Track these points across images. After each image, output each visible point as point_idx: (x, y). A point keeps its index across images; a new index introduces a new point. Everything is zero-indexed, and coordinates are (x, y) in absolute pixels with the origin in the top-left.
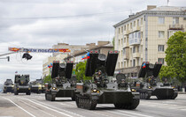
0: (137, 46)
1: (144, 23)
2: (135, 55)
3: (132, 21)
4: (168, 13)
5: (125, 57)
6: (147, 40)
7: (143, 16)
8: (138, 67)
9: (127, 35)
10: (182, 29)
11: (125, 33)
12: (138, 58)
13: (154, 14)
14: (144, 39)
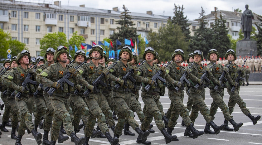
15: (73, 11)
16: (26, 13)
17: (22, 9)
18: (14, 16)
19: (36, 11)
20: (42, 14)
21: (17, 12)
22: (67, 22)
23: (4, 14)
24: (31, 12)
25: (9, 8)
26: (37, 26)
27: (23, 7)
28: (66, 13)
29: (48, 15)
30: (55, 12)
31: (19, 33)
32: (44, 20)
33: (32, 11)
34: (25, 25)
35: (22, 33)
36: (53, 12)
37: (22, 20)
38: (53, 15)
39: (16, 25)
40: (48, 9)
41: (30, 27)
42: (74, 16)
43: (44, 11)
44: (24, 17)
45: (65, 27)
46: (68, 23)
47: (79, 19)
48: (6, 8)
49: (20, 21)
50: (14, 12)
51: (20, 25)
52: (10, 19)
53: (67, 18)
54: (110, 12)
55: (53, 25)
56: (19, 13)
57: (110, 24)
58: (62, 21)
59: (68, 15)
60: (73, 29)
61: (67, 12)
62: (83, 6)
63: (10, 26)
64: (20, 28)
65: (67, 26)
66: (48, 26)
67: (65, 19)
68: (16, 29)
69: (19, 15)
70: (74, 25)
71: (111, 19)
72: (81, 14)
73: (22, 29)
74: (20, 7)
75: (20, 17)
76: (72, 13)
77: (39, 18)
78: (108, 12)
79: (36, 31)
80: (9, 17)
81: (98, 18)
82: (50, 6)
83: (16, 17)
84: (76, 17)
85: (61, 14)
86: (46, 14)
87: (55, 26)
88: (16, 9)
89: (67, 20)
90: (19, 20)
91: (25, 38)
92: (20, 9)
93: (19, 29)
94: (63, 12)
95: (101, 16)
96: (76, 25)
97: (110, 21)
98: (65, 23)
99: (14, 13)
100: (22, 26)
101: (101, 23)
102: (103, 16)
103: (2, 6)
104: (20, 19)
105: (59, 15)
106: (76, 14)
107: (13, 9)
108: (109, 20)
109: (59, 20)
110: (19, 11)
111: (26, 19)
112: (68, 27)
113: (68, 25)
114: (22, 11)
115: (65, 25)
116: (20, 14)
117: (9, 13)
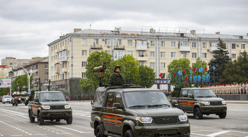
0: (65, 63)
1: (70, 43)
2: (64, 70)
3: (62, 42)
4: (89, 36)
5: (56, 71)
6: (72, 58)
7: (69, 38)
8: (66, 80)
9: (58, 53)
10: (101, 49)
11: (56, 51)
12: (66, 73)
13: (78, 36)
14: (70, 56)
15: (206, 38)
16: (162, 42)
17: (159, 39)
18: (152, 45)
19: (172, 40)
20: (177, 43)
21: (155, 41)
22: (199, 48)
23: (143, 44)
24: (166, 41)
25: (148, 39)
26: (172, 53)
27: (160, 38)
28: (199, 41)
29: (182, 43)
30: (189, 40)
31: (156, 59)
32: (179, 48)
33: (168, 40)
34: (162, 52)
35: (159, 59)
36: (187, 40)
37: (159, 48)
38: (186, 43)
39: (154, 52)
40: (182, 38)
41: (166, 54)
42: (206, 43)
43: (179, 40)
44: (161, 46)
45: (198, 53)
46: (201, 49)
47: (211, 46)
48: (145, 39)
49: (158, 49)
50: (152, 41)
51: (158, 53)
52: (148, 47)
53: (200, 45)
54: (242, 38)
55: (187, 52)
56: (156, 42)
57: (242, 48)
58: (195, 48)
59: (201, 42)
60: (206, 54)
61: (200, 39)
62: (218, 33)
63: (149, 54)
64: (158, 54)
65: (199, 52)
66: (182, 52)
67: (198, 46)
68: (154, 56)
69: (156, 44)
70: (206, 50)
71: (242, 44)
72: (212, 41)
73: (159, 56)
74: (157, 38)
75: (158, 45)
76: (204, 41)
77: (175, 46)
78: (240, 38)
79: (172, 56)
80: (148, 46)
81: (229, 44)
82: (184, 35)
83: (154, 45)
84: (208, 44)
85: (194, 42)
86: (180, 42)
87: (189, 52)
88: (154, 39)
89: (199, 47)
90: (156, 48)
91: (161, 63)
92: (157, 39)
93: (156, 56)
94: (196, 40)
95: (232, 42)
96: (208, 50)
97: (242, 46)
98: (198, 49)
99: (152, 43)
100: (159, 53)
101: (232, 48)
102: (234, 42)
103: (142, 37)
104: (158, 47)
105: (193, 43)
106: (209, 41)
107: (151, 39)
108: (240, 45)
109: (193, 47)
110: (156, 41)
111: (163, 47)
112: (201, 53)
113: (201, 51)
114: (159, 41)
115: (198, 51)
116: (158, 43)
117: (148, 43)
